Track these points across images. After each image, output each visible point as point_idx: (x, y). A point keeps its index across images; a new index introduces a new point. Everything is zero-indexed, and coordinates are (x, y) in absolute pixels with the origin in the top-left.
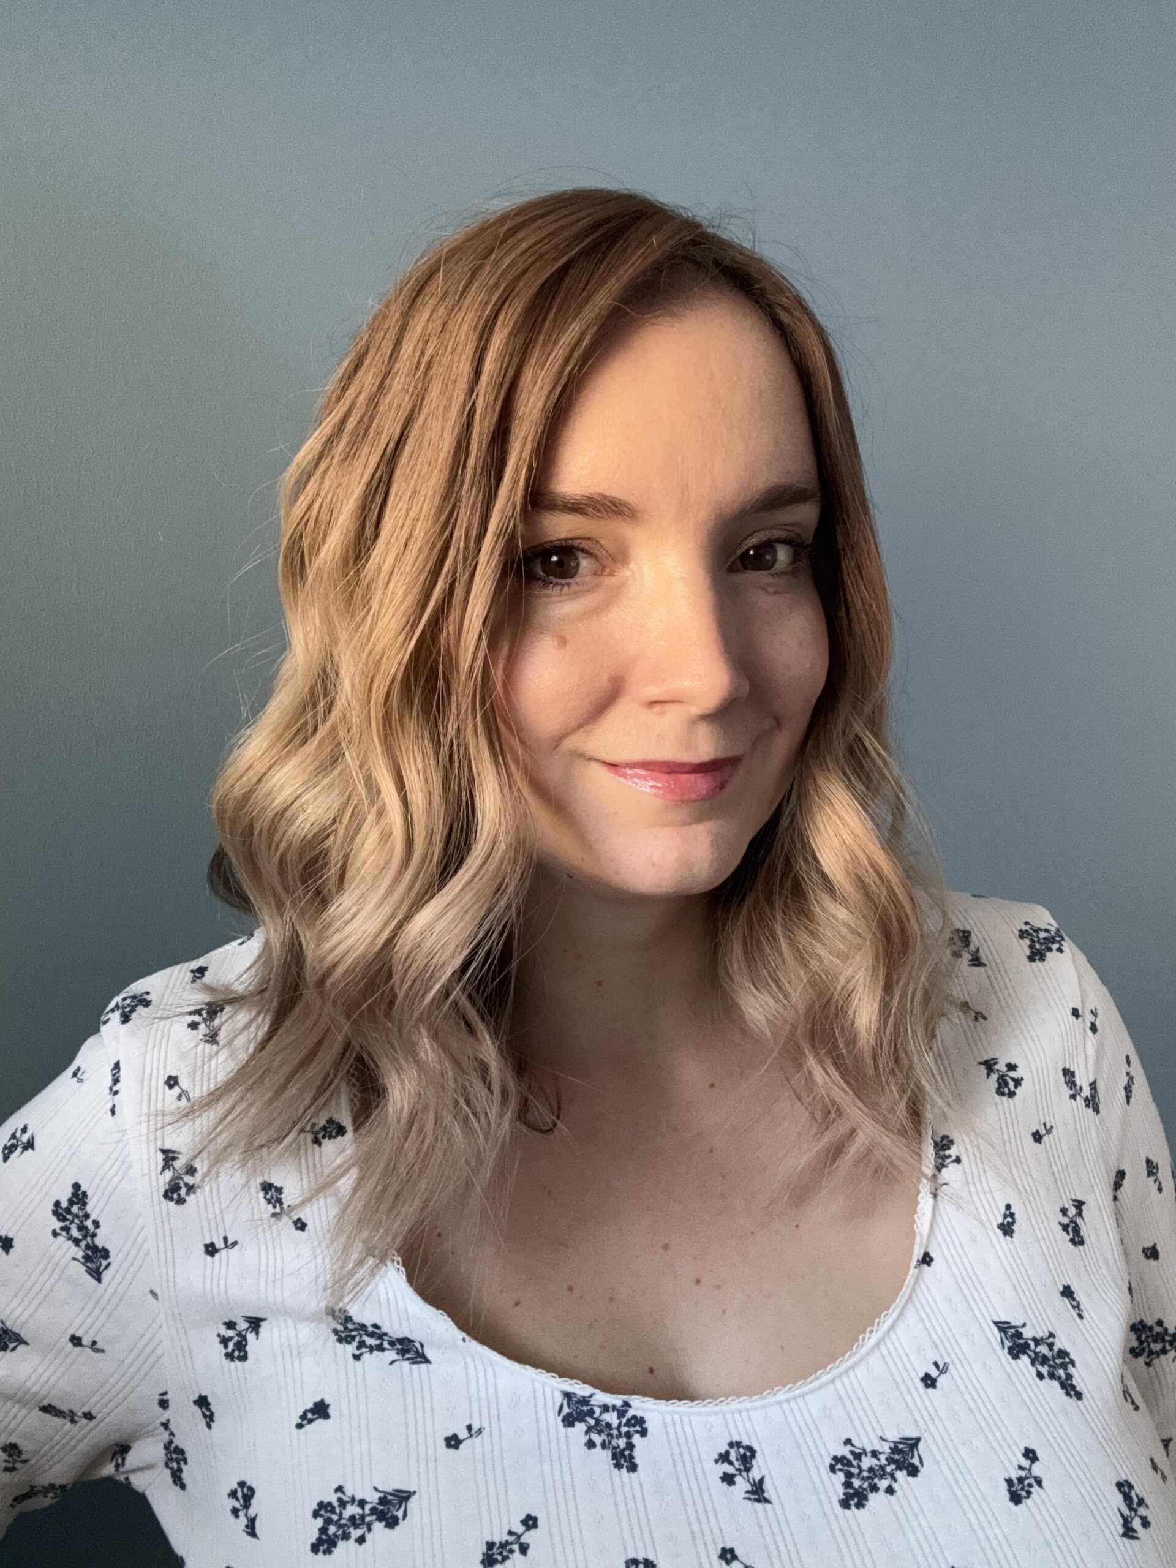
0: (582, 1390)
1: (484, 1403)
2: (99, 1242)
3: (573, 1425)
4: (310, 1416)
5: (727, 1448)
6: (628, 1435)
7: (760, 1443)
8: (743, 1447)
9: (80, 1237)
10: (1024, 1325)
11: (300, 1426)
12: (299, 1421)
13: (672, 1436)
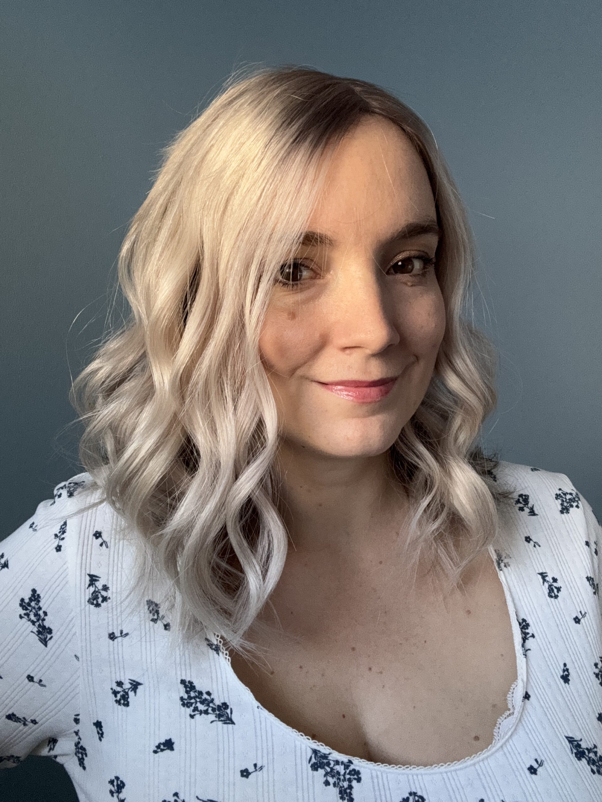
0: (324, 749)
1: (265, 751)
2: (47, 624)
3: (317, 770)
4: (162, 747)
5: (408, 795)
6: (350, 780)
7: (428, 795)
8: (418, 796)
9: (35, 620)
10: (581, 740)
11: (155, 752)
12: (156, 749)
13: (376, 784)
